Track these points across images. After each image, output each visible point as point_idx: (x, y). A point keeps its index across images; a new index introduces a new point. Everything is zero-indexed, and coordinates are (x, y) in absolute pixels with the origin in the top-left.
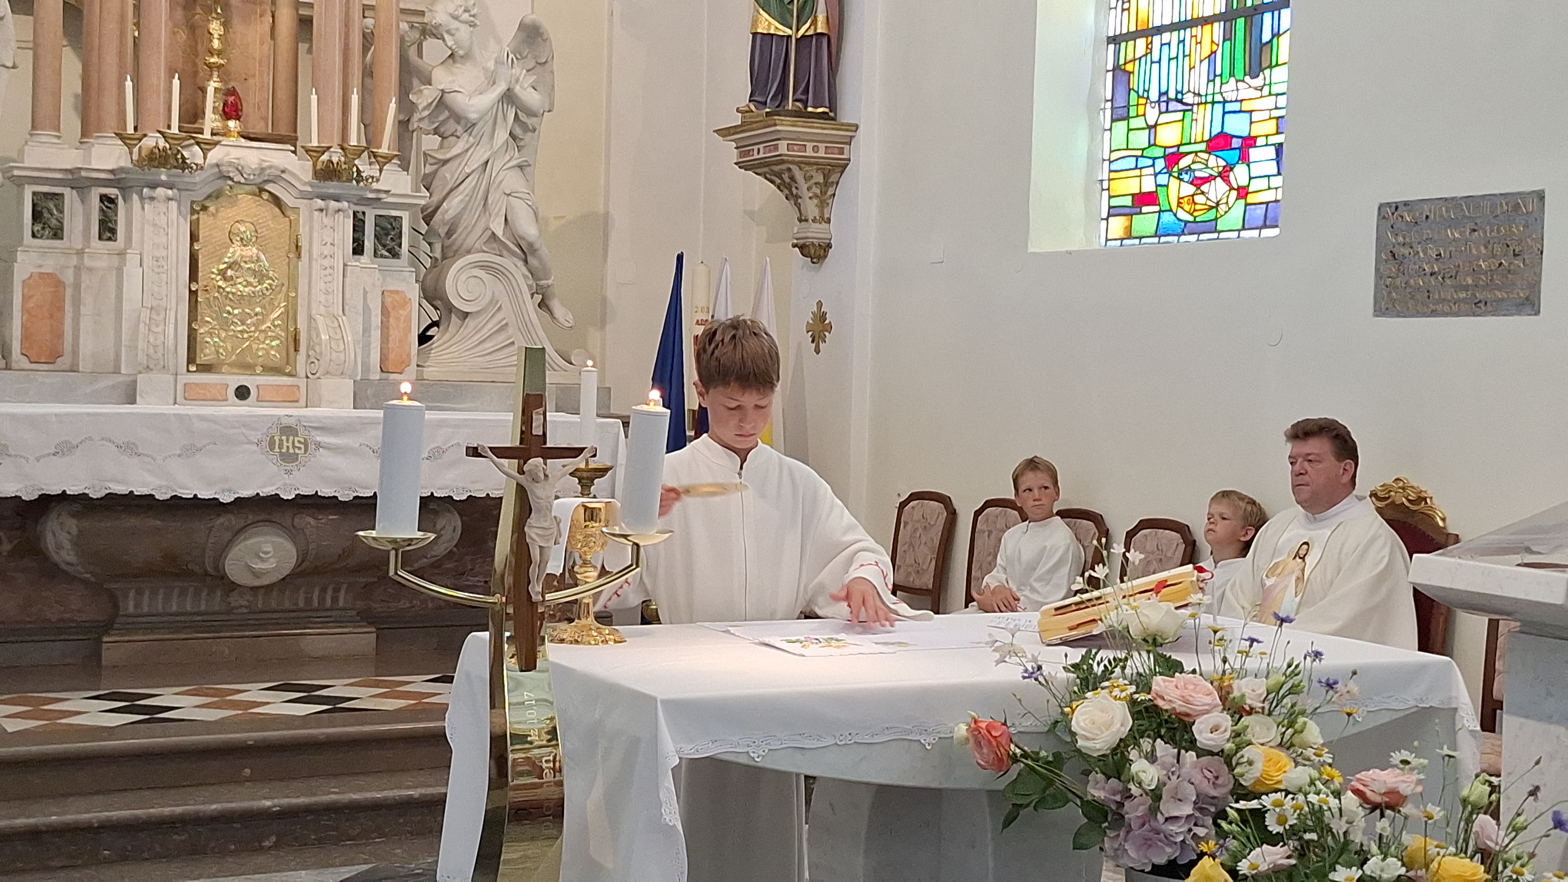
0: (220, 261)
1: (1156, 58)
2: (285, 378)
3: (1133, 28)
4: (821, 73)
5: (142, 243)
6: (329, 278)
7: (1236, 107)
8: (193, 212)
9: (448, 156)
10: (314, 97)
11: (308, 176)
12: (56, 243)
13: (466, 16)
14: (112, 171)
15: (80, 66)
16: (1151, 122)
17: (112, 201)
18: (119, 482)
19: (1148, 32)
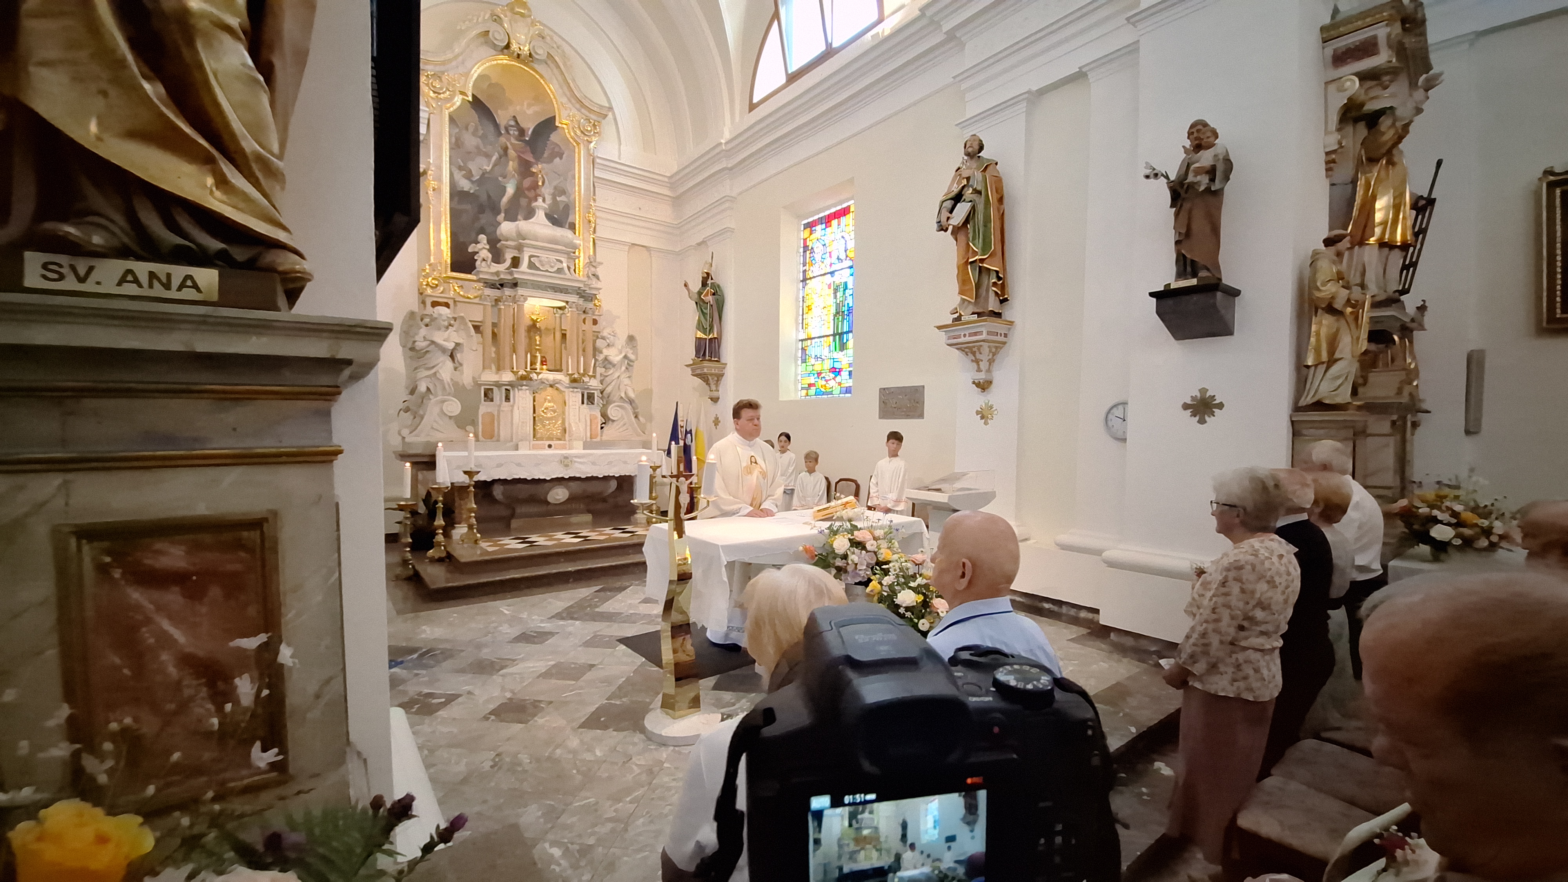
0: (542, 408)
1: (814, 346)
2: (563, 442)
3: (806, 338)
4: (715, 349)
5: (518, 403)
6: (574, 412)
7: (837, 360)
8: (533, 394)
9: (608, 374)
10: (569, 359)
11: (567, 382)
12: (492, 403)
14: (508, 382)
15: (497, 350)
16: (813, 364)
17: (509, 390)
19: (811, 339)
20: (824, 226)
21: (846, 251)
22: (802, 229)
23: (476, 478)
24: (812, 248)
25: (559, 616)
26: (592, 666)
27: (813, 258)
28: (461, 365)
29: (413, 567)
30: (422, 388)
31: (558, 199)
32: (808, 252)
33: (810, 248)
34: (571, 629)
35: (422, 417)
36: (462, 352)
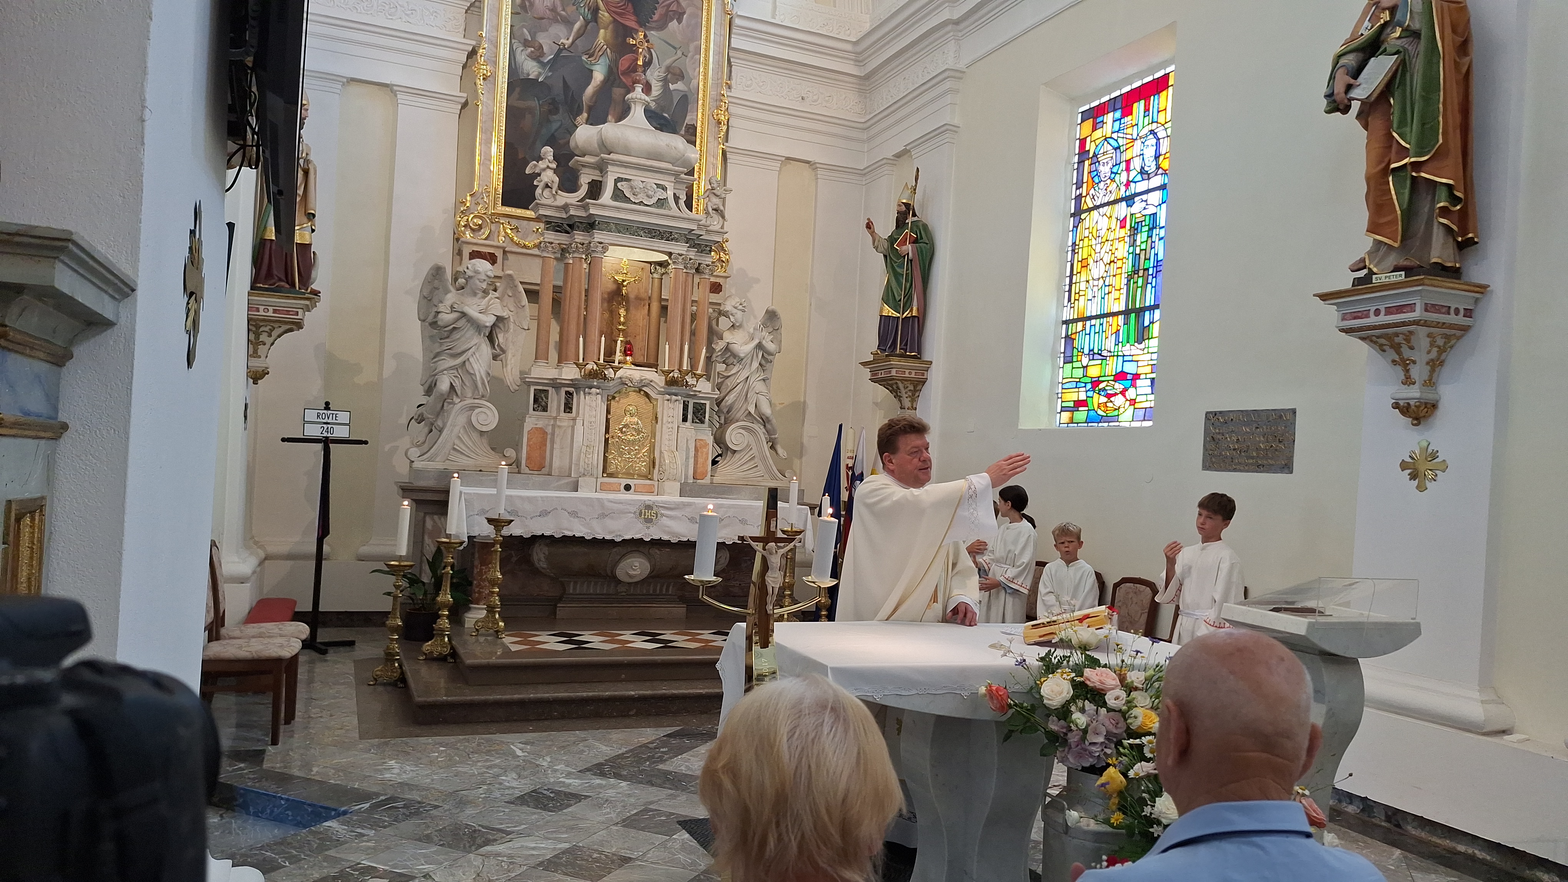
0: (619, 424)
1: (1088, 332)
2: (648, 481)
3: (1076, 317)
4: (914, 337)
5: (584, 415)
6: (670, 433)
7: (1130, 358)
8: (608, 401)
9: (729, 374)
10: (667, 346)
11: (663, 384)
12: (545, 413)
13: (740, 307)
14: (571, 380)
15: (558, 328)
16: (1085, 365)
17: (571, 394)
18: (567, 529)
19: (1085, 319)
20: (1118, 114)
21: (1157, 157)
22: (1079, 122)
23: (506, 532)
24: (1095, 155)
25: (599, 770)
26: (626, 860)
27: (1095, 174)
28: (504, 351)
29: (400, 666)
30: (444, 386)
31: (672, 87)
32: (1087, 163)
33: (1091, 155)
34: (611, 793)
35: (441, 431)
36: (507, 331)
